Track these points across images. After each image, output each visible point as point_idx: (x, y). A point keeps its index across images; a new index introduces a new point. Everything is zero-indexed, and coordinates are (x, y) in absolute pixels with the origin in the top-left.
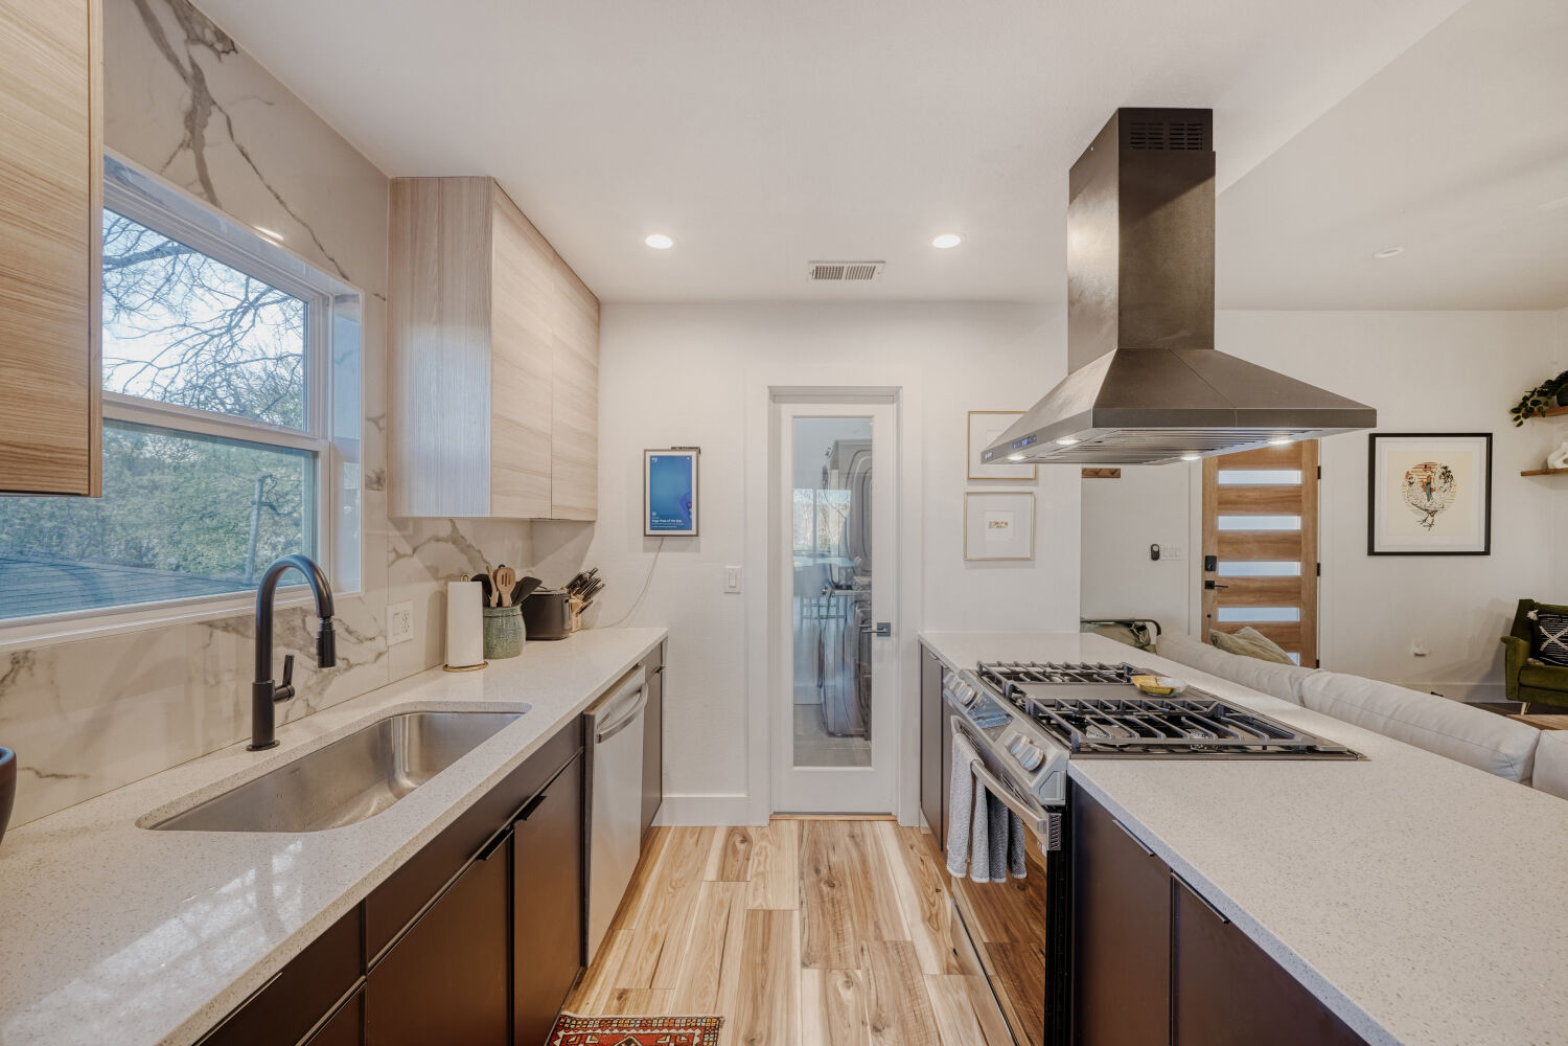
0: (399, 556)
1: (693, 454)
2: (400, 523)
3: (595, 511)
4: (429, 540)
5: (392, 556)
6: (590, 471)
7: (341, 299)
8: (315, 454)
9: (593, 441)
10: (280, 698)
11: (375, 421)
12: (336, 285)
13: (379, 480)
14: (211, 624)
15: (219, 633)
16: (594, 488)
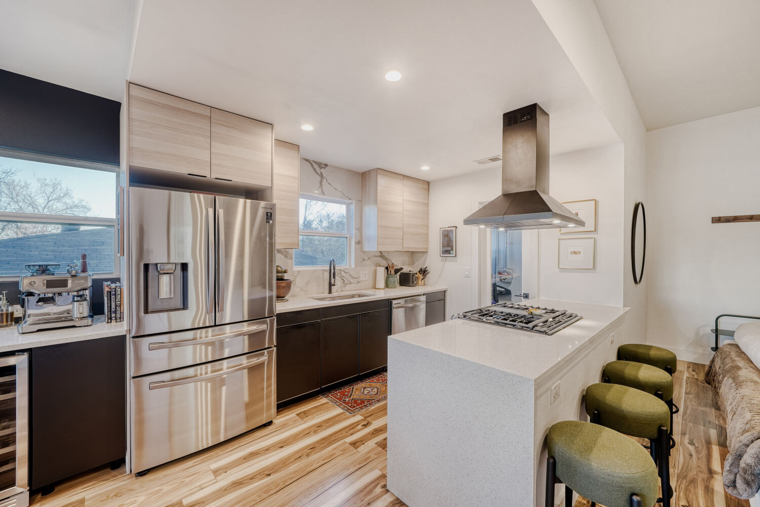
0: (364, 260)
1: (454, 228)
2: (364, 252)
3: (427, 248)
4: (373, 256)
5: (362, 260)
6: (426, 237)
7: (352, 203)
8: (347, 238)
9: (427, 227)
10: (332, 285)
11: (358, 229)
12: (350, 201)
13: (359, 242)
14: (324, 270)
15: (325, 272)
16: (427, 241)
